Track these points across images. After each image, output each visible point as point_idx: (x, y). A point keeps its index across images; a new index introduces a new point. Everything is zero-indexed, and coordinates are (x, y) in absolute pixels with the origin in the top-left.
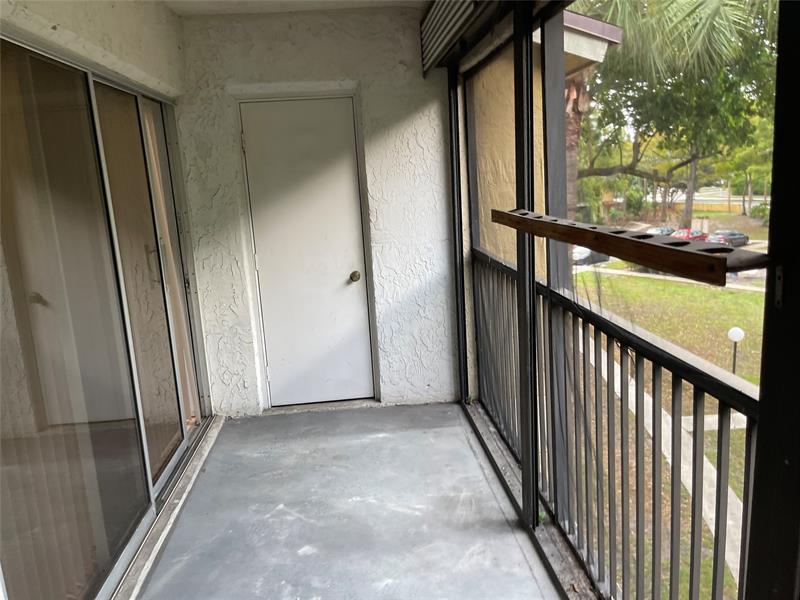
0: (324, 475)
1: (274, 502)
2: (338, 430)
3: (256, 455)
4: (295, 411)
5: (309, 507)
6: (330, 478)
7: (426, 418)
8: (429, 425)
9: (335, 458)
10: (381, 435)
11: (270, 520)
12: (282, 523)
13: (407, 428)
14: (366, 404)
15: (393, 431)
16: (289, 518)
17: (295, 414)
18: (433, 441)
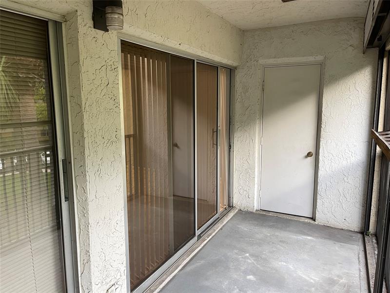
0: (272, 247)
1: (245, 252)
2: (288, 229)
3: (245, 229)
4: (270, 214)
5: (259, 259)
6: (275, 250)
7: (338, 236)
8: (338, 240)
9: (281, 241)
10: (309, 238)
11: (241, 259)
12: (245, 262)
13: (325, 238)
14: (307, 220)
15: (317, 237)
16: (249, 261)
17: (270, 216)
18: (337, 249)
